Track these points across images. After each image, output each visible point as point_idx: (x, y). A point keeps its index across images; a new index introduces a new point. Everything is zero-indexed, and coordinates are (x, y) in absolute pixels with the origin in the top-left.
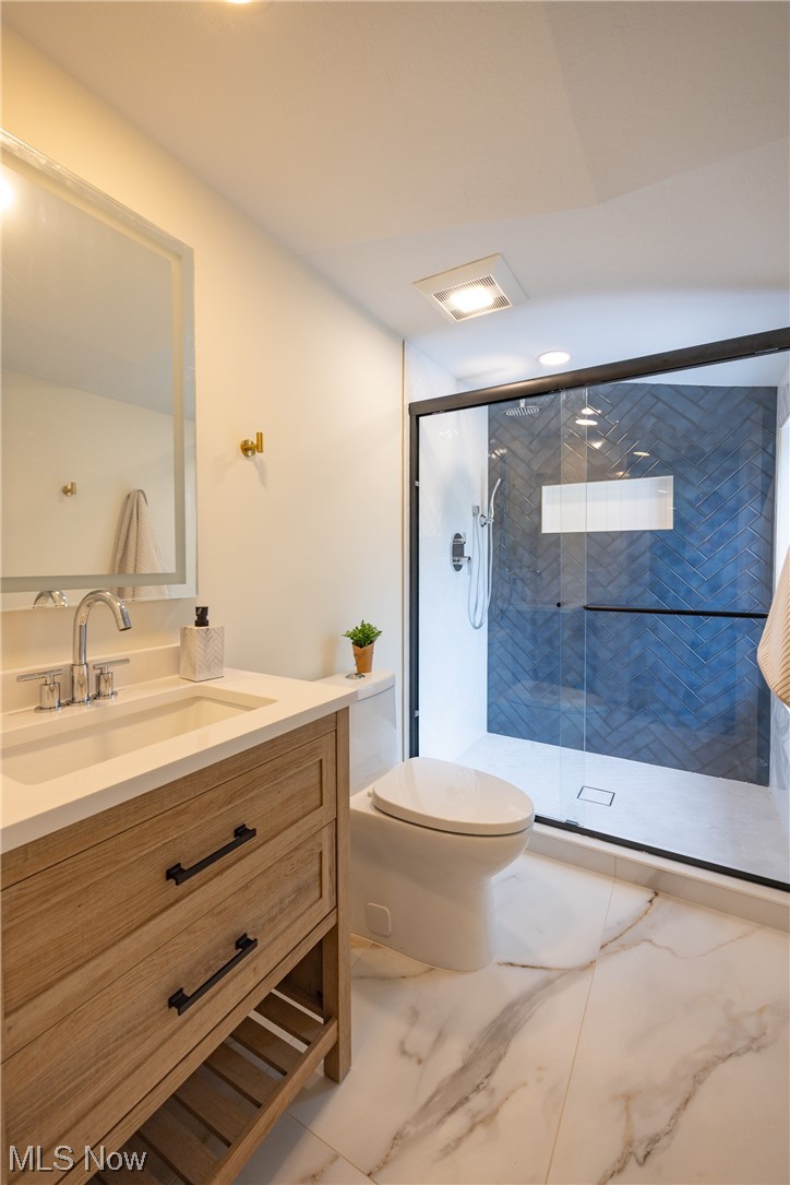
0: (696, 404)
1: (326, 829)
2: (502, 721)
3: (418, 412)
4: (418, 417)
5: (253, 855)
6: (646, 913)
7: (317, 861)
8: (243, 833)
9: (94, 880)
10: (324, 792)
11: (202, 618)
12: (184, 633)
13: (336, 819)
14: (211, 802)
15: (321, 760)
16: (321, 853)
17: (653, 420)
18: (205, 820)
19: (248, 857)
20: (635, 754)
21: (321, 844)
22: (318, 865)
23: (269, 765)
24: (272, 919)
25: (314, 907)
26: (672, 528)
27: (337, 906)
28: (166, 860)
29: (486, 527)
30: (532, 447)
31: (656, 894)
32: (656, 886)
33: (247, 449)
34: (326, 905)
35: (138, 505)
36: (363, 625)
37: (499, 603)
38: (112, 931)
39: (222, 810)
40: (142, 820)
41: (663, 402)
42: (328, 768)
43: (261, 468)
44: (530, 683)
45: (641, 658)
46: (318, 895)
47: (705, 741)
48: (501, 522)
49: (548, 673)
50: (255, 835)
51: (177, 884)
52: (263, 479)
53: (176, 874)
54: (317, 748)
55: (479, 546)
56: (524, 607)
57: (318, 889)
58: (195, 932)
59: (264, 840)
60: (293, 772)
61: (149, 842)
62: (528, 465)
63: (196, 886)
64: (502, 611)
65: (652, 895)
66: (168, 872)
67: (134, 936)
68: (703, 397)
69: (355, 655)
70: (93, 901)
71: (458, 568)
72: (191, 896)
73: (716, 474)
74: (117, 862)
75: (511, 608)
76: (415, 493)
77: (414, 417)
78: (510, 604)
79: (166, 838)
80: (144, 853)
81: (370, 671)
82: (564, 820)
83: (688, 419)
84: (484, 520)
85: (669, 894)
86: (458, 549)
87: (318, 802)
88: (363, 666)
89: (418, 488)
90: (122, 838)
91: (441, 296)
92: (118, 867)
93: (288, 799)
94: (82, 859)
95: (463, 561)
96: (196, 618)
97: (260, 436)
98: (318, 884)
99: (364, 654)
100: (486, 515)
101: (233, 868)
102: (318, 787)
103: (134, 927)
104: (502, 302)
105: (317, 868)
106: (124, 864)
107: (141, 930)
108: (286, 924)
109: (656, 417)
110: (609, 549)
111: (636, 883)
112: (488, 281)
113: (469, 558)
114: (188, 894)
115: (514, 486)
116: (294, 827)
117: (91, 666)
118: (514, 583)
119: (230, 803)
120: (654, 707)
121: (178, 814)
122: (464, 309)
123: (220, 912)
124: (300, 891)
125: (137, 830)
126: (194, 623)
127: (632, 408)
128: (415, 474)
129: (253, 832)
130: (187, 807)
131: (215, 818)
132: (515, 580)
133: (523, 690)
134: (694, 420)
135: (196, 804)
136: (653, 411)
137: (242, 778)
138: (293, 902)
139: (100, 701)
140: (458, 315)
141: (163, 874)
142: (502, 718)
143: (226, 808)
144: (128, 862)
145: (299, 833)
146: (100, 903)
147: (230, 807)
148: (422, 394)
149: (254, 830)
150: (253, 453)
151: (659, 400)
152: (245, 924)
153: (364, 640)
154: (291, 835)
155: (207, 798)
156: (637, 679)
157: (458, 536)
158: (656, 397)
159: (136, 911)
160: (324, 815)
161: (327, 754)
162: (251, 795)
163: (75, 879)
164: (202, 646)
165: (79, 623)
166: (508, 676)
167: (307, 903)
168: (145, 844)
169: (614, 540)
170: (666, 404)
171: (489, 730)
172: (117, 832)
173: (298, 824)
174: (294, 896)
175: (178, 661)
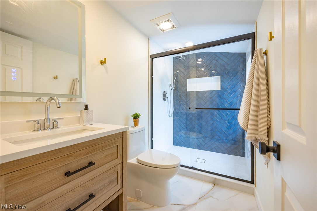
0: (226, 57)
1: (119, 165)
2: (177, 142)
3: (153, 57)
4: (153, 58)
5: (95, 170)
6: (211, 190)
7: (116, 174)
8: (91, 164)
9: (39, 174)
10: (118, 154)
11: (86, 108)
12: (81, 112)
13: (122, 162)
14: (80, 154)
15: (118, 145)
16: (118, 172)
17: (215, 61)
18: (78, 159)
19: (93, 171)
20: (212, 150)
21: (117, 169)
22: (117, 175)
23: (100, 145)
24: (101, 190)
25: (115, 187)
26: (220, 90)
27: (123, 187)
28: (65, 170)
29: (173, 90)
30: (185, 69)
31: (215, 185)
32: (215, 183)
33: (102, 63)
34: (119, 187)
35: (76, 82)
36: (136, 113)
37: (176, 110)
38: (45, 190)
39: (84, 157)
40: (56, 157)
41: (218, 56)
42: (120, 148)
43: (106, 68)
44: (184, 132)
45: (213, 124)
46: (116, 184)
47: (229, 146)
48: (177, 89)
49: (189, 128)
50: (95, 164)
51: (68, 176)
52: (107, 72)
53: (68, 174)
54: (116, 142)
55: (171, 95)
56: (183, 111)
57: (117, 182)
58: (75, 192)
59: (99, 166)
60: (108, 148)
61: (59, 164)
62: (183, 73)
63: (75, 178)
64: (177, 113)
65: (214, 185)
66: (65, 173)
67: (53, 191)
68: (228, 55)
69: (134, 121)
70: (39, 180)
71: (165, 100)
72: (73, 181)
73: (231, 75)
74: (47, 169)
75: (180, 112)
76: (152, 79)
77: (152, 59)
78: (179, 111)
79: (65, 163)
80: (57, 167)
81: (138, 126)
82: (191, 166)
83: (224, 61)
84: (172, 88)
85: (218, 185)
86: (165, 95)
87: (117, 157)
88: (136, 124)
89: (153, 78)
90: (49, 162)
91: (157, 25)
92: (47, 171)
93: (107, 156)
94: (35, 167)
95: (166, 98)
96: (85, 108)
97: (105, 59)
98: (117, 180)
99: (136, 121)
100: (173, 87)
101: (88, 174)
102: (117, 153)
103: (53, 189)
104: (174, 27)
105: (116, 176)
106: (49, 170)
107: (56, 190)
108: (106, 191)
109: (216, 61)
110: (204, 95)
111: (210, 182)
112: (169, 21)
113: (168, 98)
114: (73, 180)
115: (180, 79)
116: (108, 164)
117: (51, 120)
118: (180, 105)
119: (87, 155)
120: (216, 137)
121: (69, 157)
122: (164, 29)
123: (83, 186)
124: (111, 182)
125: (54, 160)
126: (84, 109)
127: (210, 58)
128: (152, 74)
129: (94, 164)
130: (72, 155)
131: (82, 159)
132: (180, 104)
133: (182, 133)
134: (226, 61)
135: (75, 154)
136: (215, 59)
137: (91, 148)
138: (108, 185)
139: (54, 129)
140: (162, 30)
141: (64, 174)
142: (177, 141)
143: (85, 156)
144: (51, 169)
145: (110, 165)
146: (41, 181)
147: (87, 156)
148: (154, 52)
149: (95, 163)
150: (104, 64)
151: (217, 56)
152: (92, 190)
153: (136, 117)
154: (108, 166)
155: (79, 153)
156: (212, 130)
157: (165, 92)
158: (216, 55)
159: (54, 184)
160: (118, 161)
161: (119, 143)
162: (94, 153)
163: (32, 173)
164: (86, 115)
165: (47, 106)
166: (178, 130)
167: (113, 186)
168: (57, 164)
169: (206, 93)
170: (218, 57)
171: (174, 145)
172: (47, 160)
173: (110, 163)
174: (108, 183)
175: (79, 120)
